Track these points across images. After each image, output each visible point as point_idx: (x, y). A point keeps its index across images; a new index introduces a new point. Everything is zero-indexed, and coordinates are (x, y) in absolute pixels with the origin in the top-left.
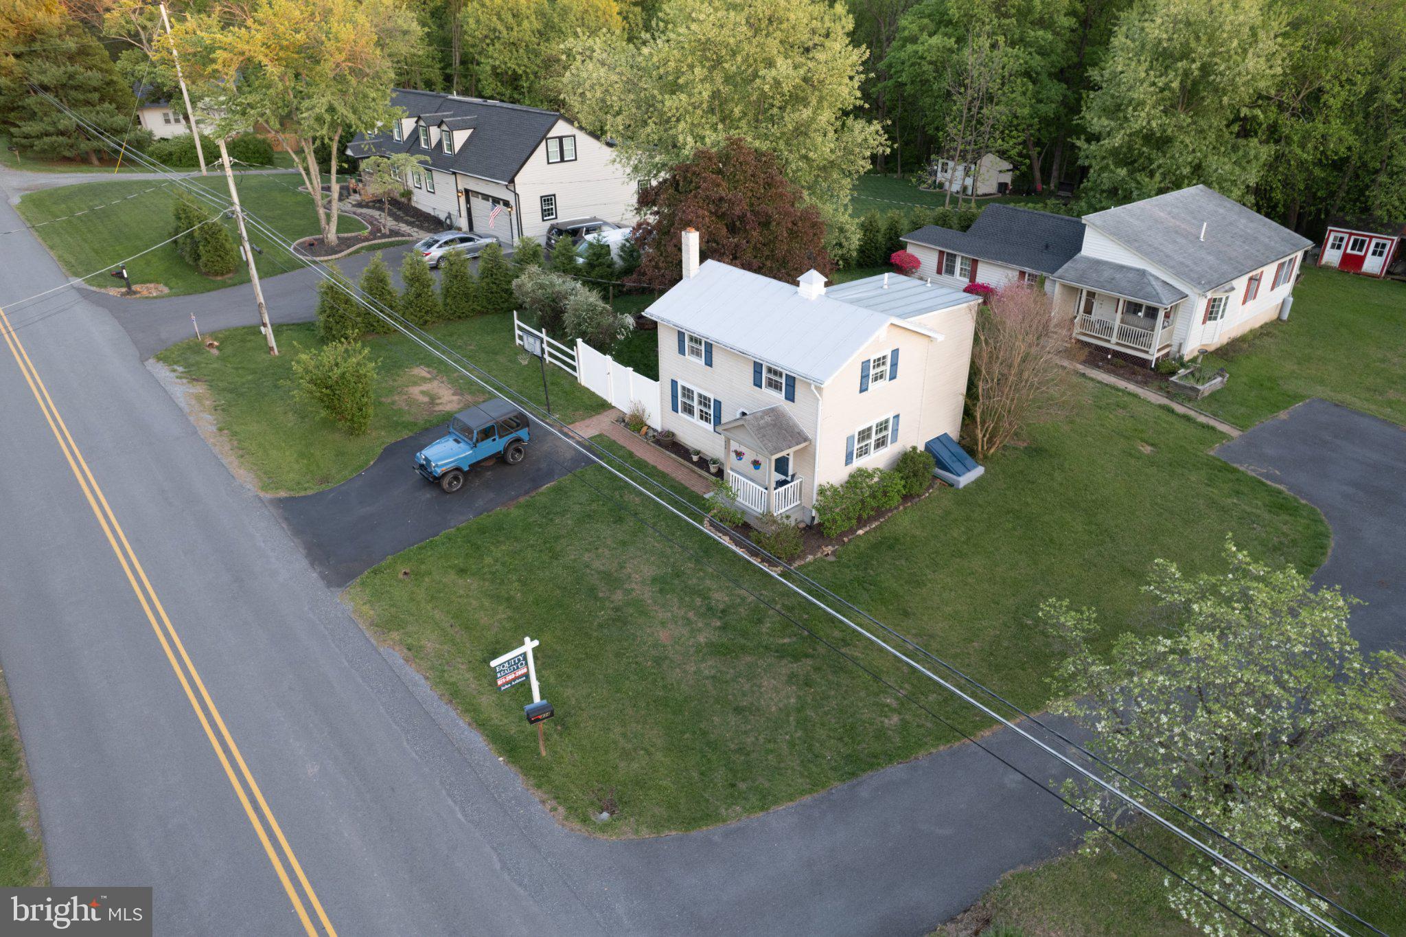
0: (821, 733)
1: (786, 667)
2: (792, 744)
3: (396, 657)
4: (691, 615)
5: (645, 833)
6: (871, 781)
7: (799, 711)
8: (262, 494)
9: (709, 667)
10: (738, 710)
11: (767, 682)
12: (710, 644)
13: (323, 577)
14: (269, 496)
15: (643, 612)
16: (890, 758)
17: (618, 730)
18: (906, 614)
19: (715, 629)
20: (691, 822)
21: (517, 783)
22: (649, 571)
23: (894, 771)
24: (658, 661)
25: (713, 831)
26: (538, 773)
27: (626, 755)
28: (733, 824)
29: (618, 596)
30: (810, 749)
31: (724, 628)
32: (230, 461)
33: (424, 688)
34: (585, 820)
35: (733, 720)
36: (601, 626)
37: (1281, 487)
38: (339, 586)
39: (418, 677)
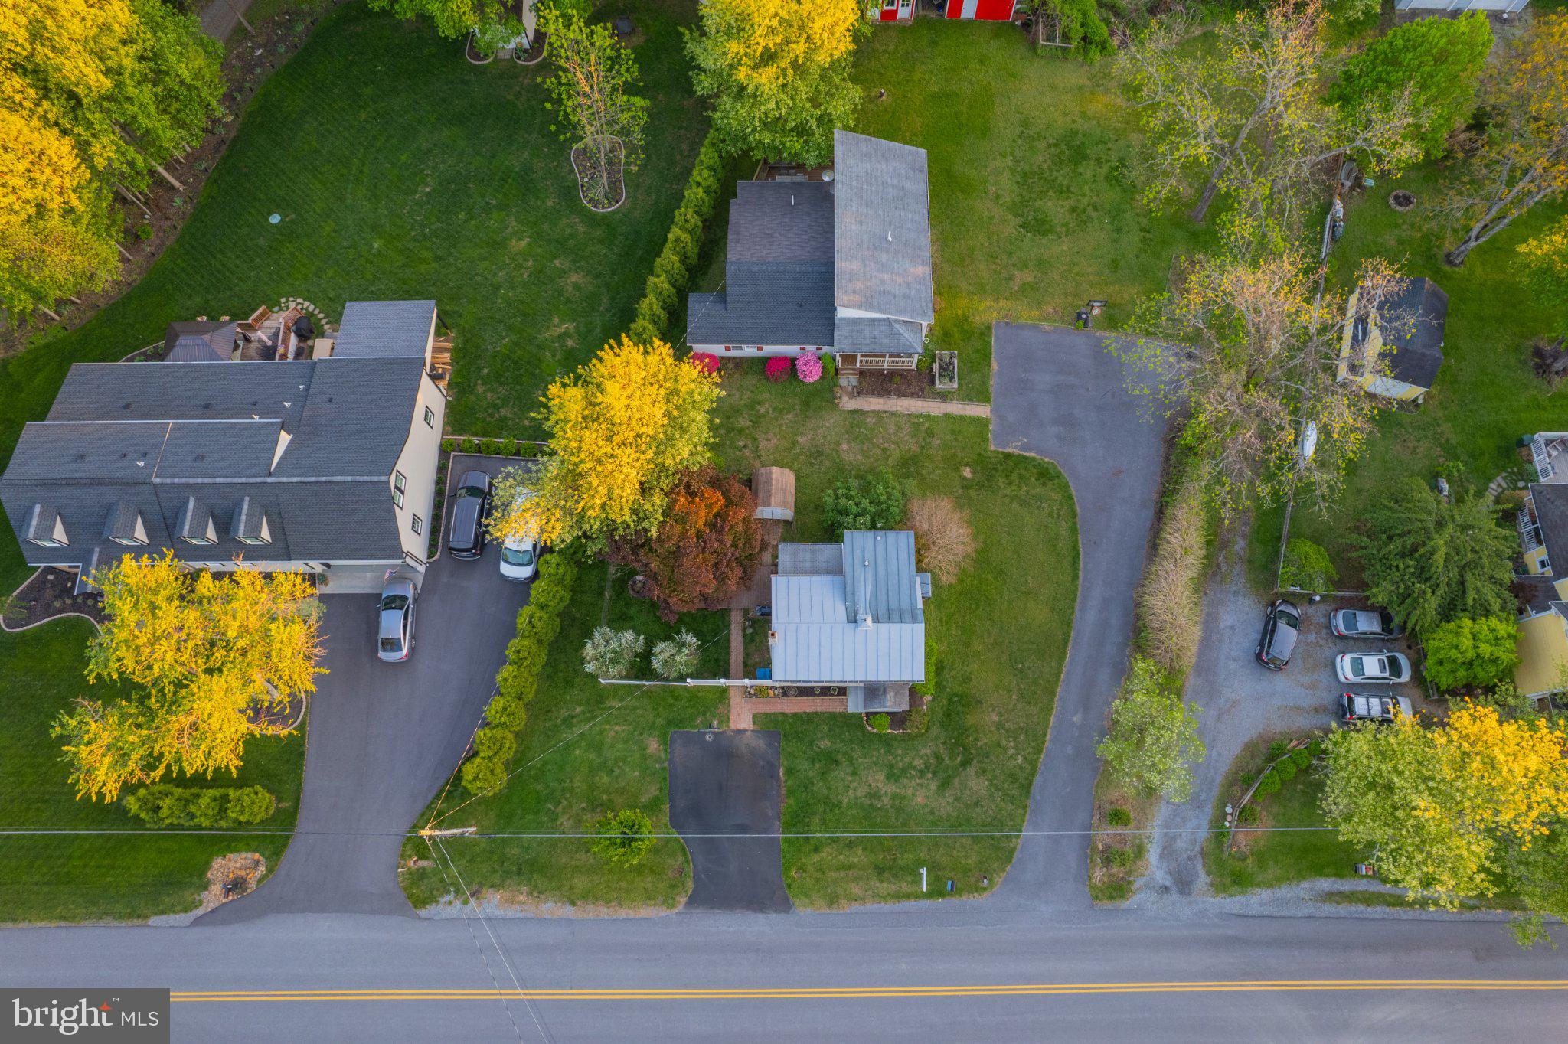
0: (1006, 786)
1: (971, 770)
2: (1003, 800)
3: (856, 907)
4: (918, 781)
5: (1003, 875)
6: (1034, 789)
7: (991, 785)
8: (675, 910)
9: (949, 795)
10: (976, 804)
11: (973, 784)
12: (938, 787)
13: (779, 912)
14: (679, 908)
15: (903, 798)
16: (1033, 775)
17: (955, 852)
18: (980, 702)
19: (932, 778)
20: (1009, 859)
21: (955, 901)
22: (881, 776)
23: (1038, 780)
24: (932, 813)
25: (1017, 855)
26: (955, 891)
27: (966, 857)
28: (1019, 847)
29: (886, 800)
30: (1008, 795)
31: (934, 773)
32: (623, 913)
33: (888, 907)
34: (985, 889)
35: (979, 810)
36: (897, 819)
37: (1032, 454)
38: (790, 908)
39: (876, 906)
